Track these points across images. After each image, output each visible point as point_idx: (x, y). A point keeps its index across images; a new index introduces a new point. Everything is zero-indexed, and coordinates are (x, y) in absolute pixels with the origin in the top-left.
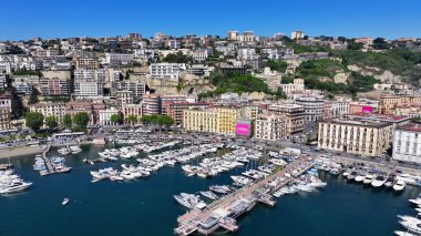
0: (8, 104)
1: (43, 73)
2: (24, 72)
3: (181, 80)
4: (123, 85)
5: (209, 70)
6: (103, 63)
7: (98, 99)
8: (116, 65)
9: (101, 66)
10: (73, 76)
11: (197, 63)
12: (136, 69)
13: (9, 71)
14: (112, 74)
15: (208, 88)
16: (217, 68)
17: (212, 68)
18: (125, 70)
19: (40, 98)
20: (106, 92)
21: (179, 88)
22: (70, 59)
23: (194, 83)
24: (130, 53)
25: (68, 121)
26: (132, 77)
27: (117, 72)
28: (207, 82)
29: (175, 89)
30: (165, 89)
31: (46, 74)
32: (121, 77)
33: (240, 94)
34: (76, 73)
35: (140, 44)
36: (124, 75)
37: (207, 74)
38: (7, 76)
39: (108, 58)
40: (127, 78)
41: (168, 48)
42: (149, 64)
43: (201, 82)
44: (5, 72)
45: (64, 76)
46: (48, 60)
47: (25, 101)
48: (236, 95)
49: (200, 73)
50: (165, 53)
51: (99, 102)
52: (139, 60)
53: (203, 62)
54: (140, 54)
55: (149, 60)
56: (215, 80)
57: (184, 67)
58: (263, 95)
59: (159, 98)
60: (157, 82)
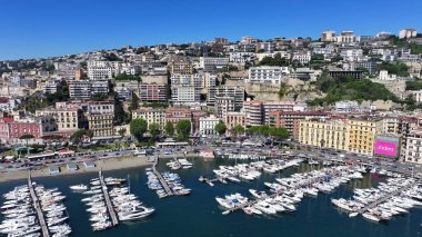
0: (111, 109)
1: (142, 78)
2: (124, 77)
3: (283, 85)
4: (221, 90)
5: (315, 74)
6: (197, 67)
7: (196, 106)
8: (211, 69)
9: (195, 71)
10: (169, 81)
11: (300, 66)
12: (233, 74)
13: (110, 77)
14: (209, 78)
15: (315, 95)
16: (325, 72)
17: (318, 72)
18: (221, 74)
19: (141, 104)
20: (203, 98)
21: (281, 94)
22: (164, 63)
23: (299, 88)
24: (224, 56)
25: (170, 129)
26: (229, 83)
27: (214, 77)
28: (313, 87)
29: (277, 95)
30: (265, 95)
31: (145, 79)
32: (217, 83)
33: (360, 103)
34: (173, 78)
35: (232, 47)
36: (220, 80)
37: (314, 78)
38: (109, 81)
39: (202, 63)
40: (223, 83)
41: (262, 51)
42: (247, 68)
43: (306, 88)
44: (107, 77)
45: (161, 81)
46: (145, 65)
47: (126, 106)
48: (355, 103)
49: (305, 77)
50: (261, 57)
51: (197, 108)
52: (235, 64)
53: (306, 65)
54: (236, 58)
55: (247, 62)
56: (323, 85)
57: (286, 70)
58: (390, 104)
59: (262, 105)
60: (256, 88)
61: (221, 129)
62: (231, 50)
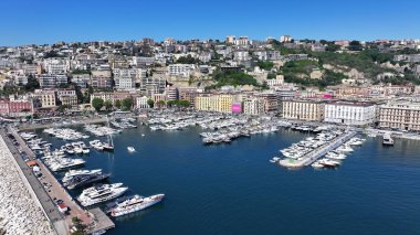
0: (74, 93)
1: (92, 72)
2: (78, 72)
3: (191, 77)
4: (150, 80)
5: (212, 69)
6: (131, 64)
7: (133, 91)
8: (142, 65)
9: (130, 67)
10: (112, 75)
11: (203, 64)
12: (158, 69)
14: (140, 72)
15: (212, 83)
16: (218, 68)
17: (214, 68)
18: (149, 69)
20: (137, 85)
21: (190, 83)
22: (106, 61)
23: (201, 78)
24: (151, 56)
26: (155, 76)
27: (144, 71)
28: (211, 78)
29: (187, 83)
30: (180, 83)
31: (95, 73)
32: (147, 75)
33: (236, 87)
36: (149, 73)
37: (211, 72)
39: (135, 61)
40: (151, 75)
41: (179, 52)
42: (167, 65)
43: (206, 78)
45: (106, 74)
48: (233, 87)
49: (206, 71)
50: (178, 56)
51: (135, 92)
52: (159, 62)
53: (207, 63)
54: (160, 57)
55: (167, 61)
56: (216, 76)
57: (193, 66)
58: (252, 87)
59: (177, 90)
60: (174, 78)
61: (151, 104)
62: (157, 52)
